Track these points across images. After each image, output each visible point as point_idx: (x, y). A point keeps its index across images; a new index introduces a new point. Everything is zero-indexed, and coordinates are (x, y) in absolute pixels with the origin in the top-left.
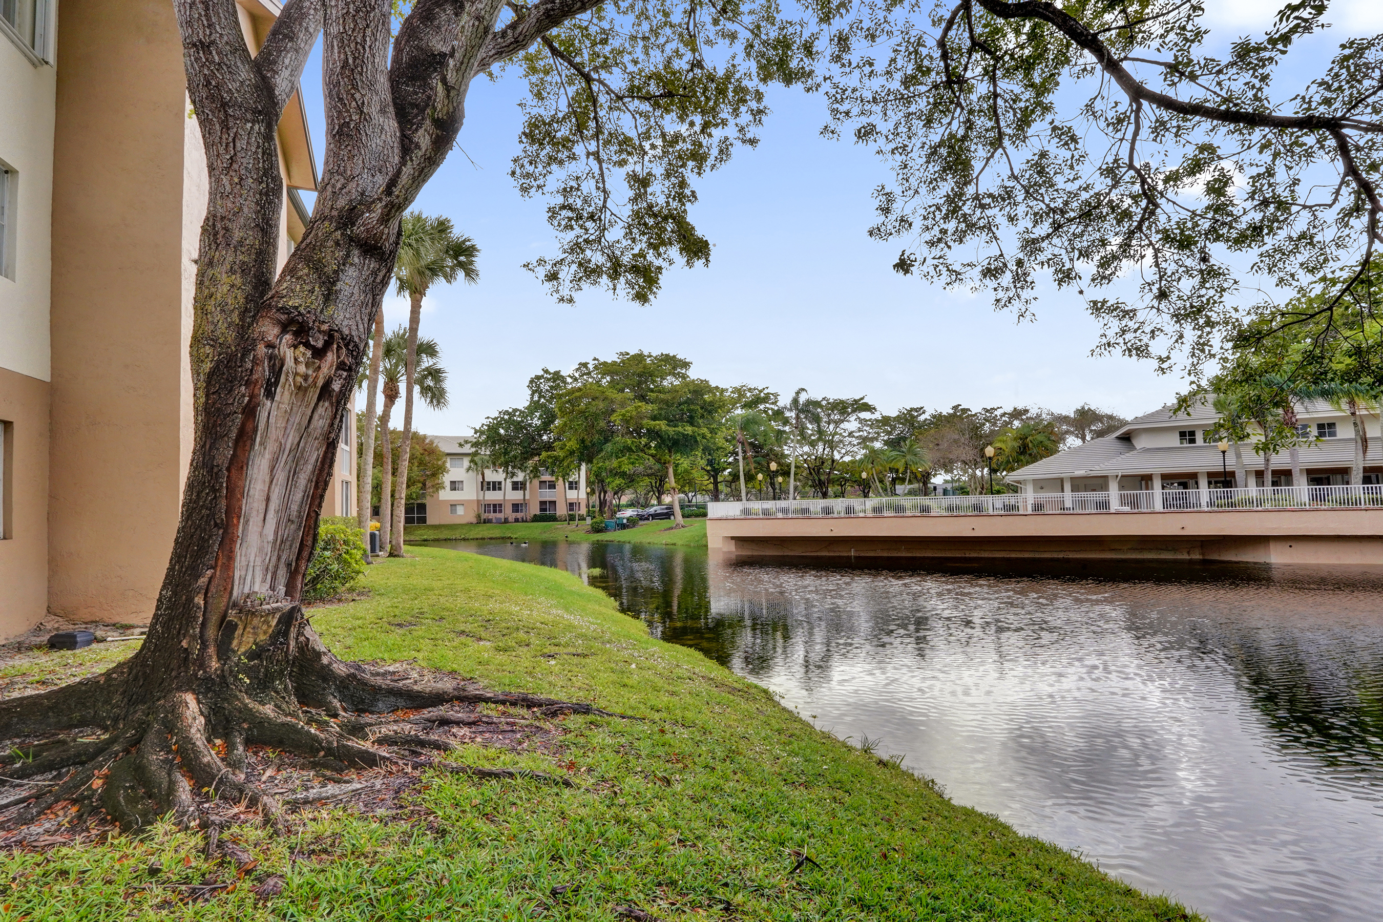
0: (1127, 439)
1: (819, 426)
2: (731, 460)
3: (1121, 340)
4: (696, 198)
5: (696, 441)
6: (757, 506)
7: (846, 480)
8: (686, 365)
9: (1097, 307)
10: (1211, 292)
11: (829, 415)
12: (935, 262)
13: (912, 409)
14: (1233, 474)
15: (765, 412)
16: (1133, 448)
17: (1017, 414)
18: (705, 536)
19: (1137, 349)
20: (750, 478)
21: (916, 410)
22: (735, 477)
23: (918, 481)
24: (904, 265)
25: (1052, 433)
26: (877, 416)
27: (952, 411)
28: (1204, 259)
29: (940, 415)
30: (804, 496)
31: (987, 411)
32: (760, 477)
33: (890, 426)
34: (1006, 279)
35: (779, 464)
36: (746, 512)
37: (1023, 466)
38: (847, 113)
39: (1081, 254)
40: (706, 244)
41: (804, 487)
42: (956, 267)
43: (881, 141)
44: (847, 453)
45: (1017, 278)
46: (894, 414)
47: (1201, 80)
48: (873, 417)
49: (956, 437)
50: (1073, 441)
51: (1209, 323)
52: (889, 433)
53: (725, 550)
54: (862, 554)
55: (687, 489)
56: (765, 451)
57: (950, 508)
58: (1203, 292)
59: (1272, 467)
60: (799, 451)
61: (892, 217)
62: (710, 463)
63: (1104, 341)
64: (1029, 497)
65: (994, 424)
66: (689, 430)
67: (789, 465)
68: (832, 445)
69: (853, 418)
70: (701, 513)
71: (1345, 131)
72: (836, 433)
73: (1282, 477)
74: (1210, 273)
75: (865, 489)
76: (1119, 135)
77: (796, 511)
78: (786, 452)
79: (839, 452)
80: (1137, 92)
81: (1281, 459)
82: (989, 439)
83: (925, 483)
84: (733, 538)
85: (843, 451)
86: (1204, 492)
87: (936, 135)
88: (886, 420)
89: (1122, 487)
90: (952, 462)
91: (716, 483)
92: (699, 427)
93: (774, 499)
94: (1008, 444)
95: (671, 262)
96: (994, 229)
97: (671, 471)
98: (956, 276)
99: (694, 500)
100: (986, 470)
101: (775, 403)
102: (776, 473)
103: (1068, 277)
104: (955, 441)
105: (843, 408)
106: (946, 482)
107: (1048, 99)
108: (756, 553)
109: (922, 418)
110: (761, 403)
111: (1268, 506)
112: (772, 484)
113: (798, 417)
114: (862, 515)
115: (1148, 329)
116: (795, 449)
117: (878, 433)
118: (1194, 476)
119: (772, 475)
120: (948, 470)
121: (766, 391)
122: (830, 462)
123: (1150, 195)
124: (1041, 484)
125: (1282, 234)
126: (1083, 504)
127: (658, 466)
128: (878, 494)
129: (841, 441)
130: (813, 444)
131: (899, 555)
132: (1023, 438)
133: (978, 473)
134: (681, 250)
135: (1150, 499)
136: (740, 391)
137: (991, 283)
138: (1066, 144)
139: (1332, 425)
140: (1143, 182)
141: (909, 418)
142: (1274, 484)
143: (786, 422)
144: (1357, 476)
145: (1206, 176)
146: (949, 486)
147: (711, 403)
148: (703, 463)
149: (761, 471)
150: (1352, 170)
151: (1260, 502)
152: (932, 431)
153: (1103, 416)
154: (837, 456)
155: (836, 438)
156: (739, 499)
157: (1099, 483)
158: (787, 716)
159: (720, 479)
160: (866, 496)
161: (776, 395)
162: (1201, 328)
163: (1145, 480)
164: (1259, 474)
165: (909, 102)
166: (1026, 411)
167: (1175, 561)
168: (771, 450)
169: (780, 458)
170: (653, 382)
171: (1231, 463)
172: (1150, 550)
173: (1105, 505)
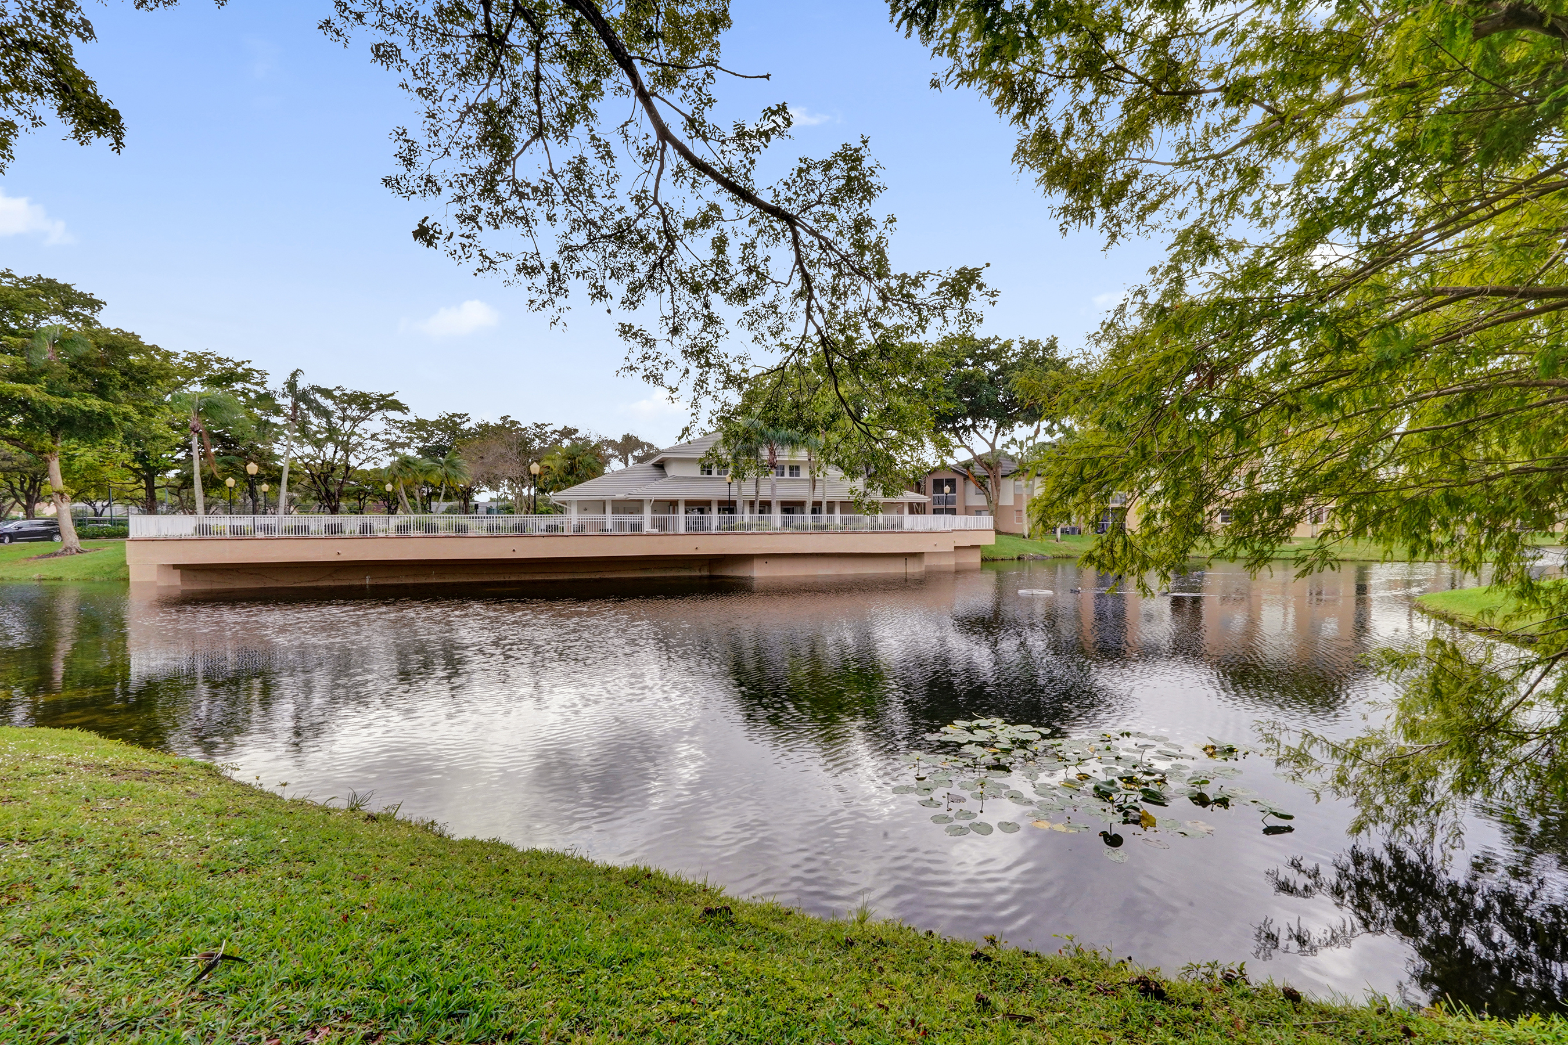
0: (660, 466)
1: (329, 422)
2: (181, 456)
3: (641, 366)
4: (91, 31)
5: (111, 424)
6: (222, 522)
7: (367, 493)
8: (95, 304)
9: (626, 330)
10: (710, 337)
11: (344, 410)
12: (465, 241)
13: (454, 415)
14: (735, 502)
15: (244, 394)
16: (665, 475)
17: (567, 433)
18: (124, 565)
19: (655, 377)
20: (211, 483)
21: (459, 416)
22: (187, 481)
23: (459, 499)
24: (424, 234)
25: (598, 455)
26: (410, 417)
27: (500, 422)
28: (706, 306)
29: (487, 425)
30: (304, 510)
31: (538, 426)
32: (230, 482)
33: (427, 431)
34: (541, 280)
35: (262, 465)
36: (203, 530)
37: (568, 487)
38: (359, 16)
39: (613, 274)
40: (116, 116)
41: (304, 499)
42: (491, 254)
43: (407, 74)
44: (368, 459)
45: (551, 282)
46: (432, 417)
47: (710, 142)
48: (406, 418)
49: (504, 451)
50: (616, 465)
51: (709, 365)
52: (425, 440)
53: (162, 583)
54: (381, 582)
55: (92, 495)
56: (242, 447)
57: (490, 528)
58: (704, 334)
59: (760, 498)
60: (298, 451)
61: (416, 172)
62: (141, 457)
63: (628, 364)
64: (574, 517)
65: (544, 441)
66: (95, 404)
67: (280, 470)
68: (347, 448)
69: (378, 416)
70: (119, 531)
71: (798, 229)
72: (353, 433)
73: (765, 506)
74: (711, 320)
75: (391, 505)
76: (647, 167)
77: (287, 530)
78: (277, 452)
79: (356, 457)
80: (664, 134)
81: (765, 493)
82: (538, 456)
83: (466, 501)
84: (176, 567)
85: (363, 457)
86: (714, 517)
87: (473, 92)
88: (421, 425)
89: (654, 511)
90: (496, 477)
91: (151, 489)
92: (117, 402)
93: (254, 512)
94: (556, 463)
95: (37, 122)
96: (533, 224)
97: (55, 466)
98: (489, 262)
99: (107, 513)
100: (533, 490)
101: (262, 384)
102: (259, 478)
103: (600, 293)
104: (502, 456)
105: (364, 402)
106: (492, 500)
107: (592, 105)
108: (217, 586)
109: (466, 426)
110: (237, 381)
111: (755, 530)
112: (253, 493)
113: (295, 407)
114: (381, 535)
115: (664, 360)
116: (290, 448)
117: (411, 439)
118: (708, 503)
119: (252, 481)
120: (496, 488)
121: (246, 366)
122: (343, 469)
123: (669, 235)
124: (584, 506)
125: (759, 299)
126: (621, 525)
127: (25, 457)
128: (406, 512)
129: (360, 444)
130: (319, 444)
131: (429, 581)
132: (572, 458)
133: (525, 491)
134: (62, 110)
135: (675, 521)
136: (201, 362)
137: (524, 280)
138: (602, 157)
139: (798, 468)
140: (665, 221)
141: (450, 425)
142: (761, 512)
143: (277, 411)
144: (809, 508)
145: (712, 233)
146: (494, 505)
147: (143, 369)
148: (126, 457)
149: (234, 475)
150: (799, 261)
151: (750, 527)
152: (477, 442)
153: (643, 444)
154: (353, 462)
155: (354, 440)
156: (193, 511)
157: (633, 506)
158: (238, 790)
159: (157, 482)
160: (392, 511)
161: (263, 374)
162: (701, 367)
163: (673, 505)
164: (752, 503)
165: (444, 41)
166: (576, 431)
167: (690, 578)
168: (251, 446)
169: (265, 459)
170: (16, 319)
171: (734, 495)
172: (671, 568)
173: (637, 527)
